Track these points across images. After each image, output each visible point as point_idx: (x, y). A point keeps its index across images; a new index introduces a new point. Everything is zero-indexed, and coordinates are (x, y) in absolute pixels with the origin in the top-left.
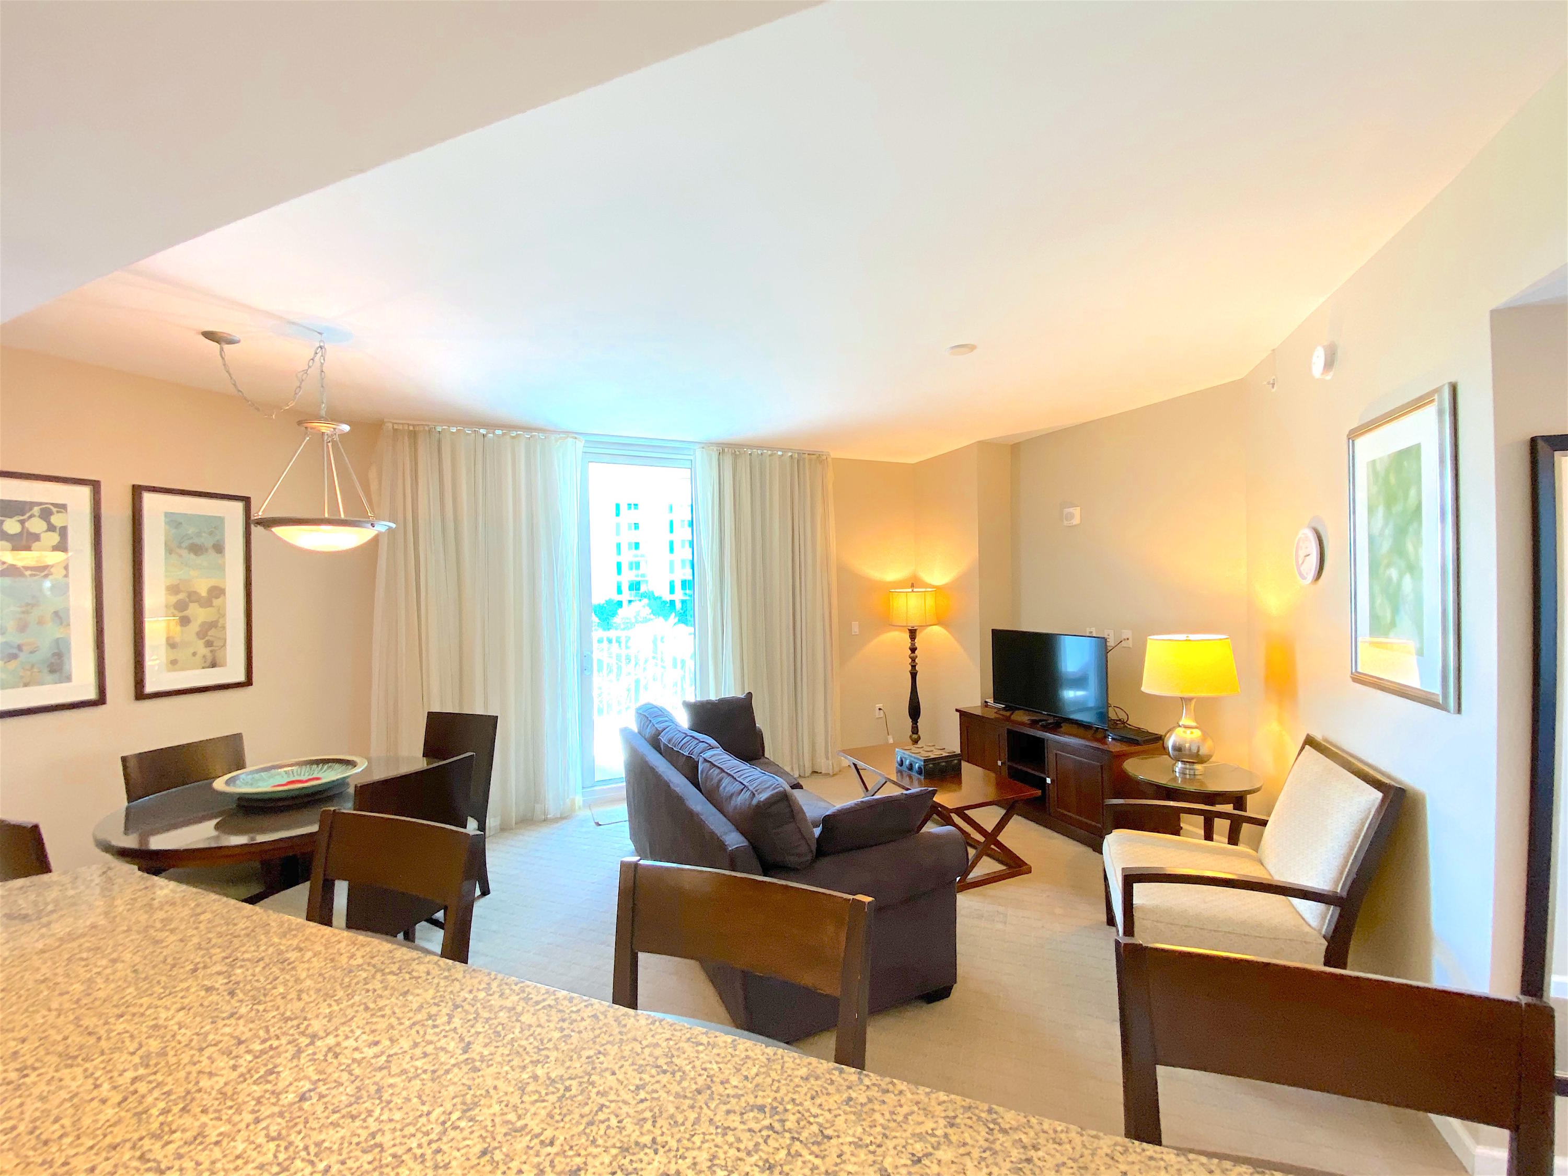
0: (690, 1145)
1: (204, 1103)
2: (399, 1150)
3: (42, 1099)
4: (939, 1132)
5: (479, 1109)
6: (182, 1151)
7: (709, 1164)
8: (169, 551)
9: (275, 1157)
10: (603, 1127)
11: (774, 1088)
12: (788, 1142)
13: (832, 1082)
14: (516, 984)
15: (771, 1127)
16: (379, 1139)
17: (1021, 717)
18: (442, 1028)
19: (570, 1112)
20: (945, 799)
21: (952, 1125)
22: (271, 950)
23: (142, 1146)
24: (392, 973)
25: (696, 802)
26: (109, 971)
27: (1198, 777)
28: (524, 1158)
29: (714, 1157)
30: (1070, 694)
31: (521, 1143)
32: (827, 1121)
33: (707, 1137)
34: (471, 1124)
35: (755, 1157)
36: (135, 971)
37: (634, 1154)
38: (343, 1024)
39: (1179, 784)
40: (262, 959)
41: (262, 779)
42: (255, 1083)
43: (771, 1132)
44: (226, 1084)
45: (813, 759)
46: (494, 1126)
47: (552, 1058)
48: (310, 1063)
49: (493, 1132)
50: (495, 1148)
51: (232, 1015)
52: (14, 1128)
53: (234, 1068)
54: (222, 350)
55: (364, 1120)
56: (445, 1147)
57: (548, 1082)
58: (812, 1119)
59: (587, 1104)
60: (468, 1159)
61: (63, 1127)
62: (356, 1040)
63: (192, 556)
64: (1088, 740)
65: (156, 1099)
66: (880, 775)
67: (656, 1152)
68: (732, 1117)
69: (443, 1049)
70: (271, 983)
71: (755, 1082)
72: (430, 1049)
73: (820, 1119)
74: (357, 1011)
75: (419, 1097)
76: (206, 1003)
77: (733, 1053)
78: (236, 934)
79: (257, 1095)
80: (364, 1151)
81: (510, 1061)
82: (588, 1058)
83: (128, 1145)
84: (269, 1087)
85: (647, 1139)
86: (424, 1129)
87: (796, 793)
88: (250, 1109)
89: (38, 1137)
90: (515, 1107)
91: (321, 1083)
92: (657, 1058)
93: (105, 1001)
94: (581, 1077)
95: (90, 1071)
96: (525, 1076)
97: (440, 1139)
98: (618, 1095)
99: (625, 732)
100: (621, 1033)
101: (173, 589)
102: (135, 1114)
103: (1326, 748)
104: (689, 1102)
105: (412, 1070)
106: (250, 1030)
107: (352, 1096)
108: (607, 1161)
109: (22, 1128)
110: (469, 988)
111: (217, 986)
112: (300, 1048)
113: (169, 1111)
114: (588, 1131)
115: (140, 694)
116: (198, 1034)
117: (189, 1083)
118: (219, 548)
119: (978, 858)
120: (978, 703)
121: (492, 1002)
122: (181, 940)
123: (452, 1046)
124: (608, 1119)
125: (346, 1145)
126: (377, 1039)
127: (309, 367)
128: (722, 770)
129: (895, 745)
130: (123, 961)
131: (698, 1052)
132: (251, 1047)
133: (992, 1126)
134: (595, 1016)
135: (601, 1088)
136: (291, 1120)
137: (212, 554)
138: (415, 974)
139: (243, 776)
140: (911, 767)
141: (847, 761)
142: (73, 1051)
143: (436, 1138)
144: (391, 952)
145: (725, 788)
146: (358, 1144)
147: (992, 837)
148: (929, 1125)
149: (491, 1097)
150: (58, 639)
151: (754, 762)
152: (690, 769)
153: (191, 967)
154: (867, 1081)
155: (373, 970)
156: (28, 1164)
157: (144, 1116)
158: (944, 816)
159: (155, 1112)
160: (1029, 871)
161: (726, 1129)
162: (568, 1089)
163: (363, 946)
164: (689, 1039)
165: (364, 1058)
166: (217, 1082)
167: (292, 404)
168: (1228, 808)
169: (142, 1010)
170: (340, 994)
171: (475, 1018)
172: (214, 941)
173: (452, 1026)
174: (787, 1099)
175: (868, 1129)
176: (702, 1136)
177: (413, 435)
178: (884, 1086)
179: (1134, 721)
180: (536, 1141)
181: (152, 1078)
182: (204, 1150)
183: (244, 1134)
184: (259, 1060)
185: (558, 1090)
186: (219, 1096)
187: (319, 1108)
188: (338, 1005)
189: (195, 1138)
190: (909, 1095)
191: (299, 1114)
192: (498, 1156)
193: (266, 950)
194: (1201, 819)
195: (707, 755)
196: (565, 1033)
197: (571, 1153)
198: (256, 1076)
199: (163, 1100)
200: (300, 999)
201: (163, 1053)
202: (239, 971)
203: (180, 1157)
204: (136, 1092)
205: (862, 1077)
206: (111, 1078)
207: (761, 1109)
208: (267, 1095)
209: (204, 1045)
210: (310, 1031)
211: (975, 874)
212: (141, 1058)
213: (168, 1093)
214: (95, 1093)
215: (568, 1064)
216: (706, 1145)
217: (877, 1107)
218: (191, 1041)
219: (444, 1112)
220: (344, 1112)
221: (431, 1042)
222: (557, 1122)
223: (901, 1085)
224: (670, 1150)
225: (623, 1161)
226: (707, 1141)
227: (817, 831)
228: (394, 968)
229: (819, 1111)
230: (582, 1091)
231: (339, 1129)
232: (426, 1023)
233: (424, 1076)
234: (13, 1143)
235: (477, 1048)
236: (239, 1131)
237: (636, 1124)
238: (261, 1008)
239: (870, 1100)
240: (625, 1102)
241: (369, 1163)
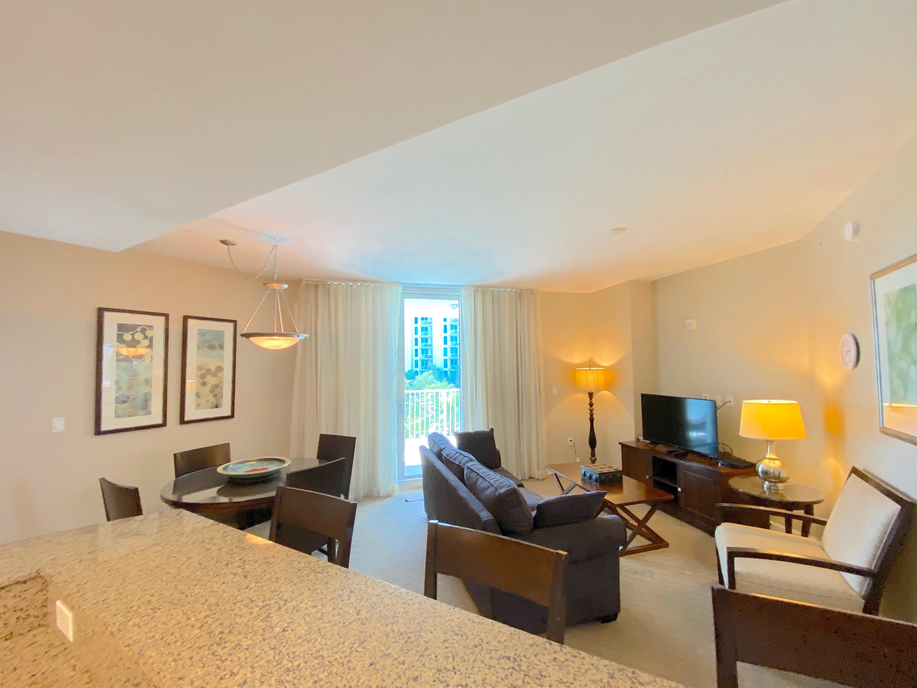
0: (472, 672)
1: (239, 629)
2: (332, 660)
3: (165, 623)
4: (605, 681)
5: (367, 643)
6: (231, 652)
7: (482, 682)
8: (199, 348)
9: (274, 658)
10: (428, 658)
11: (515, 648)
12: (523, 676)
13: (546, 649)
14: (380, 583)
15: (513, 668)
16: (321, 653)
17: (662, 448)
18: (345, 602)
19: (411, 649)
20: (612, 498)
21: (612, 678)
22: (261, 557)
23: (213, 648)
24: (319, 572)
25: (463, 491)
26: (187, 563)
27: (780, 492)
28: (391, 669)
29: (484, 680)
30: (693, 435)
31: (389, 661)
32: (543, 668)
33: (481, 669)
34: (364, 650)
35: (506, 682)
36: (200, 564)
37: (444, 673)
38: (299, 596)
39: (767, 495)
40: (257, 561)
41: (240, 468)
42: (261, 621)
43: (513, 671)
44: (248, 621)
45: (530, 469)
46: (375, 652)
47: (400, 622)
48: (285, 614)
49: (374, 655)
50: (376, 663)
51: (247, 587)
52: (153, 637)
53: (251, 613)
54: (229, 248)
55: (314, 644)
56: (352, 660)
57: (399, 634)
58: (535, 667)
59: (419, 646)
60: (364, 667)
61: (175, 637)
62: (306, 604)
63: (209, 351)
64: (706, 464)
65: (217, 626)
66: (572, 482)
67: (455, 673)
68: (493, 660)
69: (347, 612)
70: (263, 573)
71: (504, 645)
72: (341, 612)
73: (540, 667)
74: (305, 590)
75: (338, 635)
76: (234, 581)
77: (493, 628)
78: (244, 548)
79: (263, 627)
80: (316, 658)
81: (380, 621)
82: (418, 623)
83: (206, 648)
84: (268, 624)
85: (450, 667)
86: (342, 650)
87: (521, 490)
88: (260, 634)
89: (165, 641)
90: (384, 645)
91: (292, 624)
92: (453, 627)
93: (187, 578)
94: (415, 633)
95: (185, 611)
96: (388, 629)
97: (350, 656)
98: (435, 644)
99: (422, 448)
100: (434, 613)
101: (200, 368)
102: (209, 633)
103: (866, 476)
104: (470, 651)
105: (334, 621)
106: (256, 595)
107: (306, 631)
108: (431, 675)
109: (157, 636)
110: (357, 583)
111: (238, 573)
112: (280, 606)
113: (223, 633)
114: (420, 659)
115: (183, 422)
116: (232, 596)
117: (231, 619)
118: (221, 347)
119: (633, 537)
120: (633, 439)
121: (369, 591)
122: (219, 549)
123: (351, 611)
124: (430, 655)
125: (306, 655)
126: (316, 604)
127: (269, 256)
128: (478, 474)
129: (581, 463)
130: (193, 559)
131: (474, 626)
132: (258, 604)
133: (634, 680)
134: (420, 603)
135: (426, 639)
136: (280, 640)
137: (218, 350)
138: (330, 574)
139: (231, 466)
140: (590, 477)
141: (550, 472)
142: (176, 602)
143: (348, 655)
144: (317, 562)
145: (480, 484)
146: (312, 654)
147: (642, 523)
148: (598, 676)
149: (372, 638)
150: (146, 393)
151: (496, 469)
152: (459, 472)
153: (225, 563)
154: (564, 650)
155: (310, 570)
156: (162, 654)
157: (212, 634)
158: (612, 508)
159: (217, 632)
160: (667, 545)
161: (490, 667)
162: (409, 638)
163: (304, 558)
164: (469, 619)
165: (311, 613)
166: (244, 620)
167: (260, 275)
168: (801, 513)
169: (205, 583)
170: (296, 581)
171: (361, 598)
172: (234, 551)
173: (350, 601)
174: (522, 655)
175: (566, 675)
176: (478, 668)
177: (316, 286)
178: (574, 654)
179: (737, 454)
180: (395, 661)
181: (213, 616)
182: (241, 652)
183: (259, 645)
184: (262, 610)
185: (405, 638)
186: (246, 627)
187: (292, 636)
188: (295, 586)
189: (237, 646)
190: (588, 660)
191: (283, 638)
192: (378, 667)
193: (259, 557)
194: (783, 519)
195: (469, 464)
196: (406, 610)
197: (412, 669)
198: (262, 618)
199: (220, 627)
200: (277, 582)
201: (217, 604)
202: (247, 566)
203: (230, 654)
204: (207, 622)
205: (562, 648)
206: (195, 615)
207: (508, 658)
208: (268, 628)
209: (236, 602)
210: (283, 598)
211: (631, 546)
212: (207, 606)
213: (221, 624)
214: (188, 622)
215: (408, 625)
216: (480, 673)
217: (570, 663)
218: (230, 599)
219: (351, 643)
220: (304, 638)
221: (341, 608)
222: (405, 653)
223: (584, 654)
224: (462, 673)
225: (439, 676)
226: (481, 671)
227: (534, 513)
228: (320, 570)
229: (539, 663)
230: (416, 640)
231: (302, 646)
232: (338, 599)
233: (339, 625)
234: (154, 643)
235: (363, 613)
236: (256, 644)
237: (444, 659)
238: (260, 585)
239: (566, 660)
240: (439, 648)
241: (319, 664)
